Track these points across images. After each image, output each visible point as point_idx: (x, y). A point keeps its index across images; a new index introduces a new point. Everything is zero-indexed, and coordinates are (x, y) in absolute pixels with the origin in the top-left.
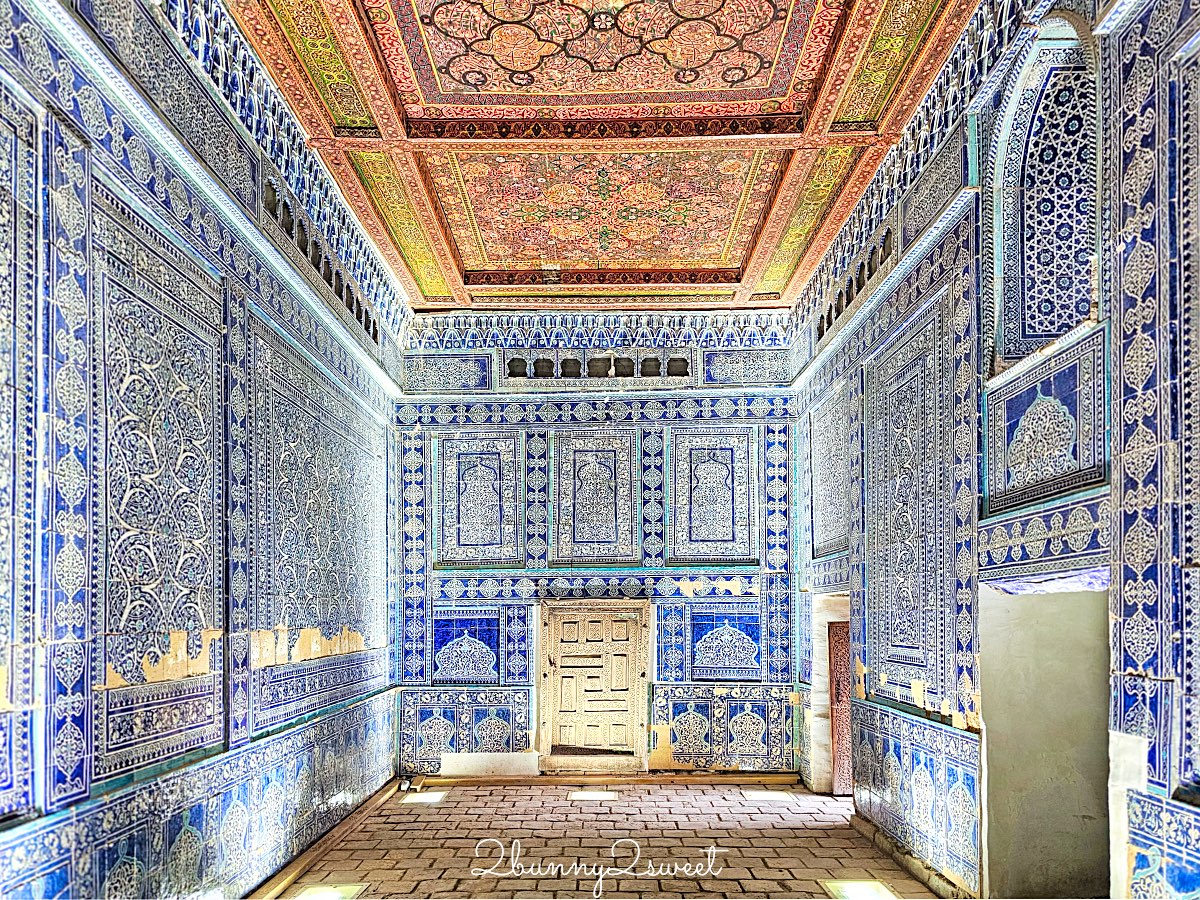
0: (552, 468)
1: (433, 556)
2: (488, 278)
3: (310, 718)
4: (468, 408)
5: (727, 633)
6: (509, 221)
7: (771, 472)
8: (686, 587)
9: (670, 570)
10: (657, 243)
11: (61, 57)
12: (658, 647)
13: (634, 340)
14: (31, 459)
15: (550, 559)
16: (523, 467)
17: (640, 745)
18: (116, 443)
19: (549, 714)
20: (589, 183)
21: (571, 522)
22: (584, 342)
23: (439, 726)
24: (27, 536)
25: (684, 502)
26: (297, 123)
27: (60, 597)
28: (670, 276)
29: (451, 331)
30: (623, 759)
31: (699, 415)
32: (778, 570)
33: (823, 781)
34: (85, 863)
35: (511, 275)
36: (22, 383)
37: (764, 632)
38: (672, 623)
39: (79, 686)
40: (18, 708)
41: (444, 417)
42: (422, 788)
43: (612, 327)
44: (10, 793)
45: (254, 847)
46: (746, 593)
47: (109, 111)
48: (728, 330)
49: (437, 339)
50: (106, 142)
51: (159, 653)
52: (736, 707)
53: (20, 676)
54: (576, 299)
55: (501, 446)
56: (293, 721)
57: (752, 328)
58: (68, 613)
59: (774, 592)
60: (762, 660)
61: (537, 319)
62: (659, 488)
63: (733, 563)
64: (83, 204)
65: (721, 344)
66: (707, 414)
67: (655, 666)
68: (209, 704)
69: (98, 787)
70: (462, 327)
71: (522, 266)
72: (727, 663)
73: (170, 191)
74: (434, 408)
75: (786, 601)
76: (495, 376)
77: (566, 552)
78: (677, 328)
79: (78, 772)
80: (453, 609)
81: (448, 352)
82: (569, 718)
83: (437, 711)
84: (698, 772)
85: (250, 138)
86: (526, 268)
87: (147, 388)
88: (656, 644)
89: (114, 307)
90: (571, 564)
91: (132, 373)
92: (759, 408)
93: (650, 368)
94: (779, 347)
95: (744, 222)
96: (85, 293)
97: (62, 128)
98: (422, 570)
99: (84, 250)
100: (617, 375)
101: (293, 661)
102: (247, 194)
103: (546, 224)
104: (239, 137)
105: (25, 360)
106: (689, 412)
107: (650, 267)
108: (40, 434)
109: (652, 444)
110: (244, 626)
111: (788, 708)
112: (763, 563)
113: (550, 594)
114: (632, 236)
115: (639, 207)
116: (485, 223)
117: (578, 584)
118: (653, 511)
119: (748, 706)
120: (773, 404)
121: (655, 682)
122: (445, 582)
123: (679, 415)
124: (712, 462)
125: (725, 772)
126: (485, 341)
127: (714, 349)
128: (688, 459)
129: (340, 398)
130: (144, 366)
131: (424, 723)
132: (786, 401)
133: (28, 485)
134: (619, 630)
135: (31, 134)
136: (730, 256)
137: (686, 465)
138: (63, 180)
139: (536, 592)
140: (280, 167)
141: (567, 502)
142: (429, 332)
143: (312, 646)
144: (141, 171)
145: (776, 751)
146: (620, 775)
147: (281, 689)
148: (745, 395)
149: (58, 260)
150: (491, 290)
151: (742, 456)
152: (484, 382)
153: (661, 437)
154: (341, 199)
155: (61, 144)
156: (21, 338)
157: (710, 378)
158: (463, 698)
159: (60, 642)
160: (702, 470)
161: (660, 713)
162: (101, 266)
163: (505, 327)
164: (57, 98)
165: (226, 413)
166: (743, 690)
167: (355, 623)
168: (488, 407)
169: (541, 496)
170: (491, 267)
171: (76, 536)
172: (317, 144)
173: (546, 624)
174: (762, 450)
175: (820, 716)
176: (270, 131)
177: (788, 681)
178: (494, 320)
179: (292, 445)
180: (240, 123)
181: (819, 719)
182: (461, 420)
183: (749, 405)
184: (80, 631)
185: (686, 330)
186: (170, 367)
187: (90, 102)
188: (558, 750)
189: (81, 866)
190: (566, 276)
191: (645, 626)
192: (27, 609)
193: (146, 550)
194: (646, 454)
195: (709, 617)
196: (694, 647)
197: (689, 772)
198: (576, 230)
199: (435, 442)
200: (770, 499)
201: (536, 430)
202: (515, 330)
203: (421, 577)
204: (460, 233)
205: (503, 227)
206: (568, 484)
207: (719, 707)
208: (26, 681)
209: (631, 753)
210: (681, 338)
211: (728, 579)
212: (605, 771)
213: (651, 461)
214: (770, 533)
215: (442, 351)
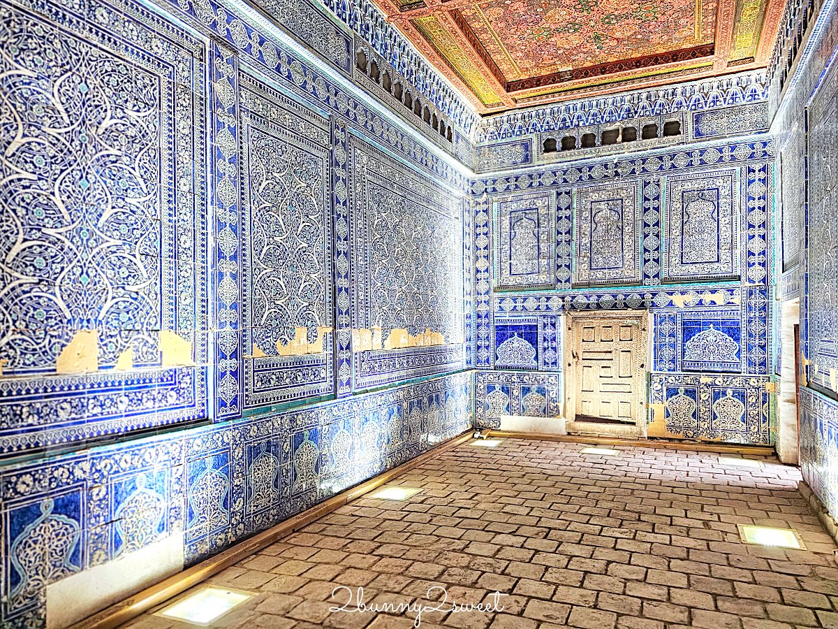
0: (575, 216)
1: (494, 283)
2: (522, 85)
3: (400, 384)
4: (517, 178)
5: (712, 335)
6: (527, 43)
7: (751, 204)
8: (678, 300)
9: (665, 287)
10: (639, 37)
11: (219, 7)
12: (655, 345)
13: (636, 113)
14: (204, 231)
15: (574, 282)
16: (553, 217)
17: (640, 418)
18: (257, 220)
19: (573, 392)
20: (574, 4)
21: (588, 254)
22: (598, 120)
23: (499, 398)
24: (203, 273)
25: (678, 233)
26: (378, 9)
27: (222, 306)
28: (656, 59)
29: (506, 126)
30: (627, 427)
31: (690, 164)
32: (757, 284)
33: (790, 454)
34: (238, 452)
35: (539, 80)
36: (198, 191)
37: (743, 334)
38: (667, 327)
39: (234, 355)
40: (199, 365)
41: (500, 187)
42: (488, 437)
43: (619, 105)
44: (193, 410)
45: (356, 459)
46: (729, 303)
47: (249, 30)
48: (714, 93)
49: (496, 133)
50: (248, 49)
51: (288, 339)
52: (719, 393)
53: (199, 348)
54: (588, 89)
55: (539, 203)
56: (386, 385)
57: (733, 89)
58: (228, 315)
59: (752, 301)
60: (742, 356)
61: (563, 108)
62: (657, 224)
63: (718, 280)
64: (233, 87)
65: (708, 105)
66: (696, 162)
67: (653, 360)
68: (323, 371)
69: (247, 412)
70: (512, 122)
71: (544, 73)
72: (712, 359)
73: (291, 70)
74: (494, 181)
75: (764, 308)
76: (535, 153)
77: (585, 277)
78: (670, 98)
79: (234, 402)
80: (507, 318)
81: (504, 141)
82: (587, 396)
83: (498, 387)
84: (687, 441)
85: (345, 26)
86: (549, 73)
87: (277, 188)
88: (653, 343)
89: (255, 143)
90: (588, 285)
91: (267, 179)
92: (742, 152)
93: (649, 132)
94: (759, 101)
95: (705, 7)
96: (235, 137)
97: (220, 47)
98: (487, 293)
99: (234, 113)
100: (623, 141)
101: (386, 348)
102: (343, 61)
103: (553, 39)
104: (337, 27)
105: (200, 178)
106: (681, 162)
107: (640, 55)
108: (209, 217)
109: (651, 191)
110: (347, 326)
111: (765, 395)
112: (743, 278)
113: (573, 307)
114: (618, 35)
115: (616, 13)
116: (511, 48)
117: (593, 300)
118: (651, 242)
119: (730, 392)
120: (753, 148)
121: (652, 371)
122: (502, 300)
123: (673, 166)
124: (700, 200)
125: (710, 443)
126: (528, 130)
127: (702, 110)
128: (681, 201)
129: (423, 181)
130: (275, 174)
131: (490, 394)
132: (765, 144)
133: (203, 245)
134: (626, 333)
135: (202, 54)
136: (701, 36)
137: (678, 205)
138: (220, 75)
139: (563, 306)
140: (368, 40)
141: (586, 240)
142: (492, 129)
143: (400, 339)
144: (271, 60)
145: (754, 429)
146: (625, 439)
147: (377, 365)
148: (729, 144)
149: (218, 121)
150: (525, 93)
151: (726, 193)
152: (527, 159)
153: (658, 185)
154: (416, 51)
155: (219, 56)
156: (198, 166)
157: (698, 134)
158: (515, 379)
159: (222, 330)
160: (692, 207)
161: (657, 395)
162: (247, 120)
163: (541, 117)
164: (217, 31)
165: (332, 198)
166: (725, 380)
167: (436, 327)
168: (530, 176)
169: (567, 237)
170: (524, 77)
171: (231, 273)
172: (392, 20)
173: (570, 329)
174: (743, 187)
175: (788, 401)
176: (359, 19)
177: (765, 373)
178: (534, 114)
179: (383, 214)
180: (337, 18)
181: (787, 404)
182: (512, 187)
183: (732, 151)
184: (235, 325)
185: (679, 98)
186: (293, 173)
187: (237, 28)
188: (579, 418)
189: (236, 453)
190: (576, 74)
191: (644, 330)
192: (203, 312)
193: (278, 280)
194: (646, 199)
195: (697, 323)
196: (684, 345)
197: (680, 440)
198: (575, 40)
199: (495, 204)
200: (751, 226)
201: (563, 189)
202: (548, 118)
203: (487, 298)
204: (496, 58)
205: (524, 47)
206: (586, 227)
207: (704, 392)
208: (203, 351)
209: (634, 424)
210: (674, 105)
211: (713, 292)
212: (614, 436)
213: (650, 203)
214: (751, 254)
215: (500, 141)
